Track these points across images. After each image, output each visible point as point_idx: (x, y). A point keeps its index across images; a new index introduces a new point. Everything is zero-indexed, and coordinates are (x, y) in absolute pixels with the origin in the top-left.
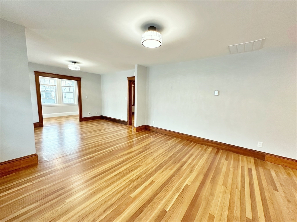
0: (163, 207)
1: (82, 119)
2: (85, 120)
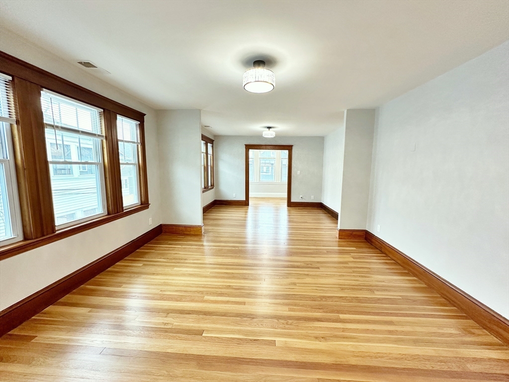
0: (206, 329)
1: (291, 204)
2: (294, 205)
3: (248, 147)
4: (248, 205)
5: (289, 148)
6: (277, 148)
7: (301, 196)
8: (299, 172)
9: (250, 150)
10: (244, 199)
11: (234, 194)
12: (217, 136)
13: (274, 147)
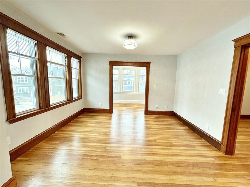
1: (147, 113)
2: (151, 113)
3: (112, 64)
4: (112, 113)
5: (147, 65)
6: (137, 64)
7: (156, 106)
8: (155, 86)
9: (113, 66)
10: (108, 107)
11: (100, 104)
12: (85, 54)
13: (134, 64)
